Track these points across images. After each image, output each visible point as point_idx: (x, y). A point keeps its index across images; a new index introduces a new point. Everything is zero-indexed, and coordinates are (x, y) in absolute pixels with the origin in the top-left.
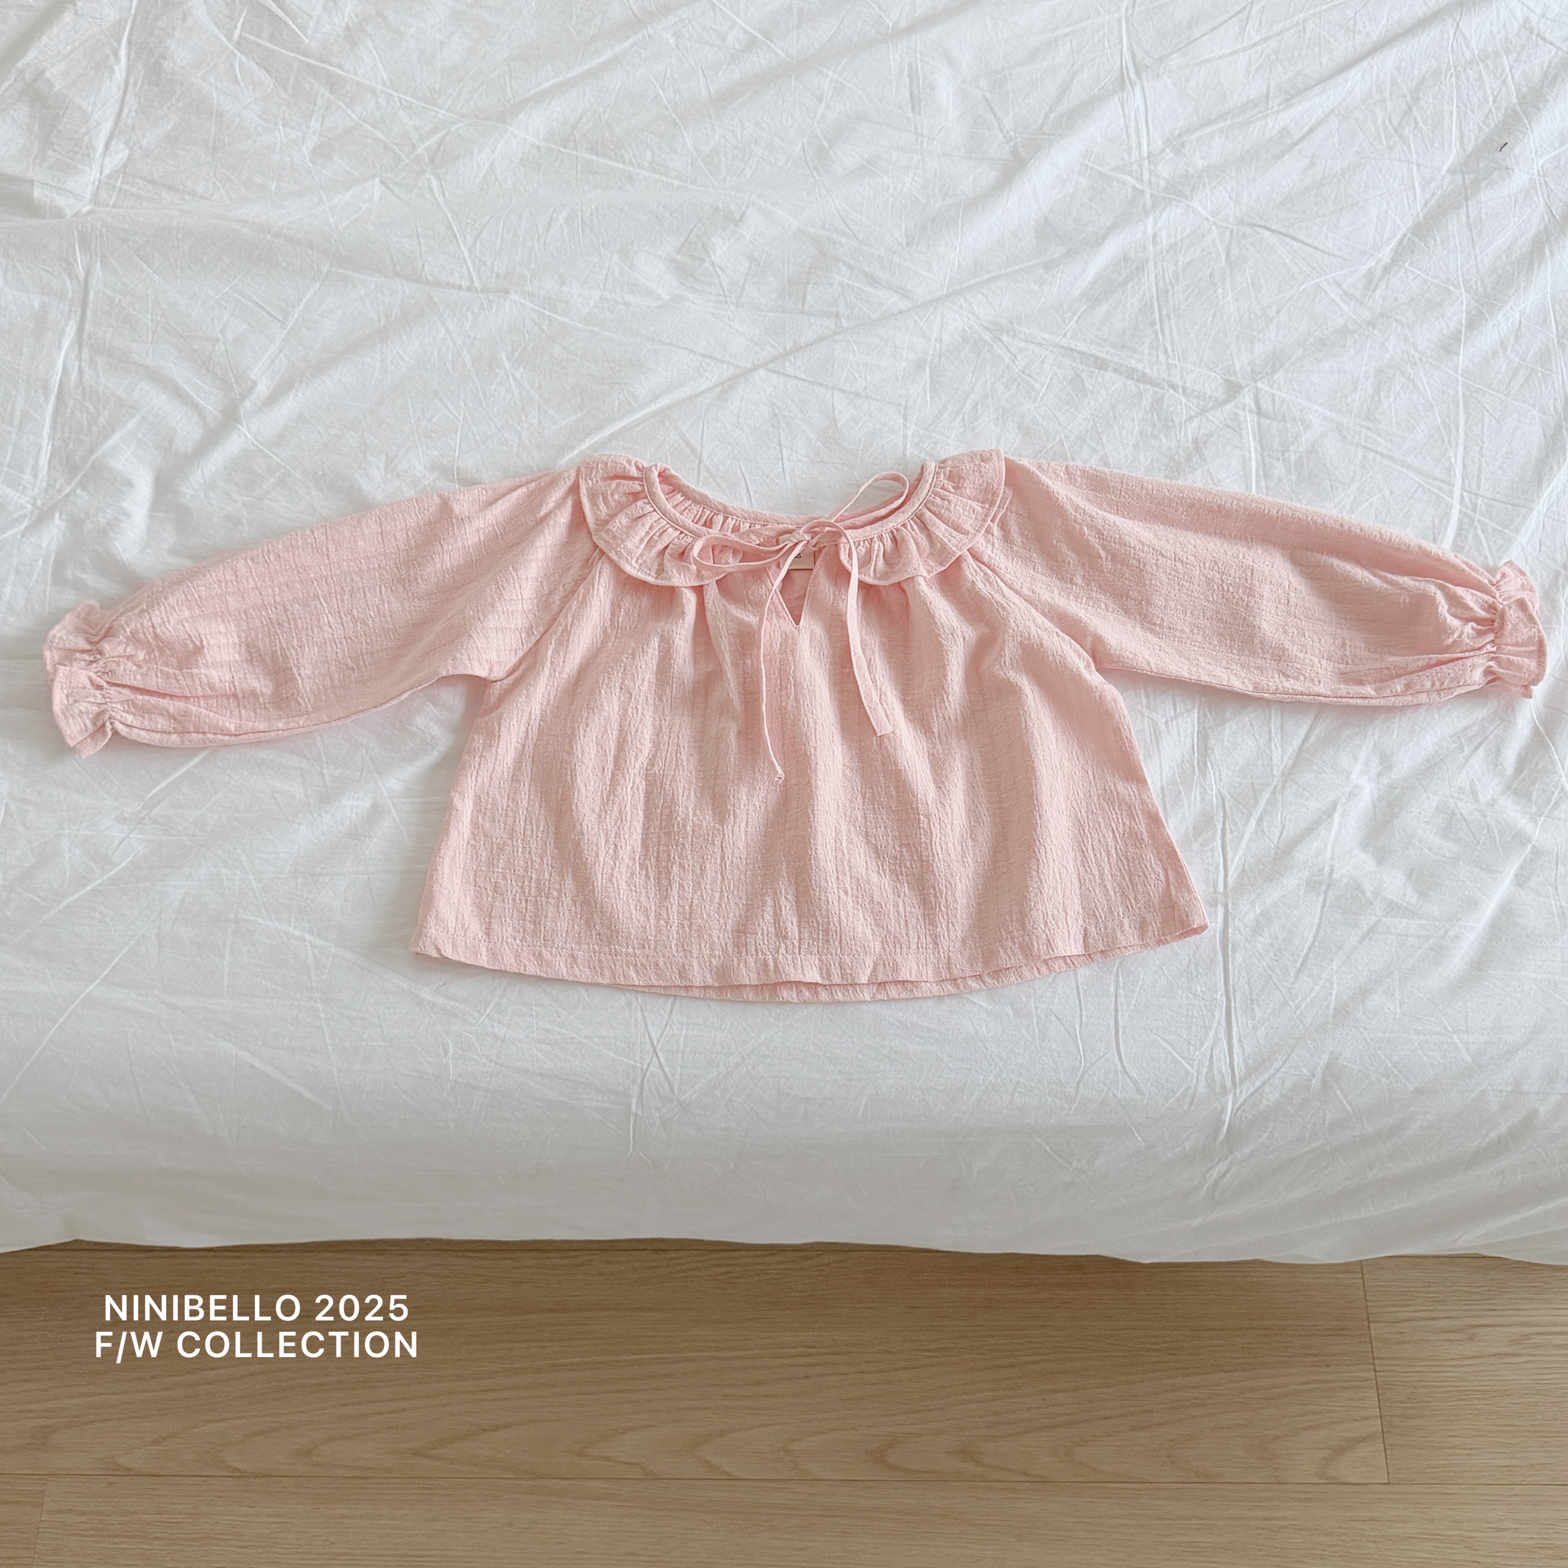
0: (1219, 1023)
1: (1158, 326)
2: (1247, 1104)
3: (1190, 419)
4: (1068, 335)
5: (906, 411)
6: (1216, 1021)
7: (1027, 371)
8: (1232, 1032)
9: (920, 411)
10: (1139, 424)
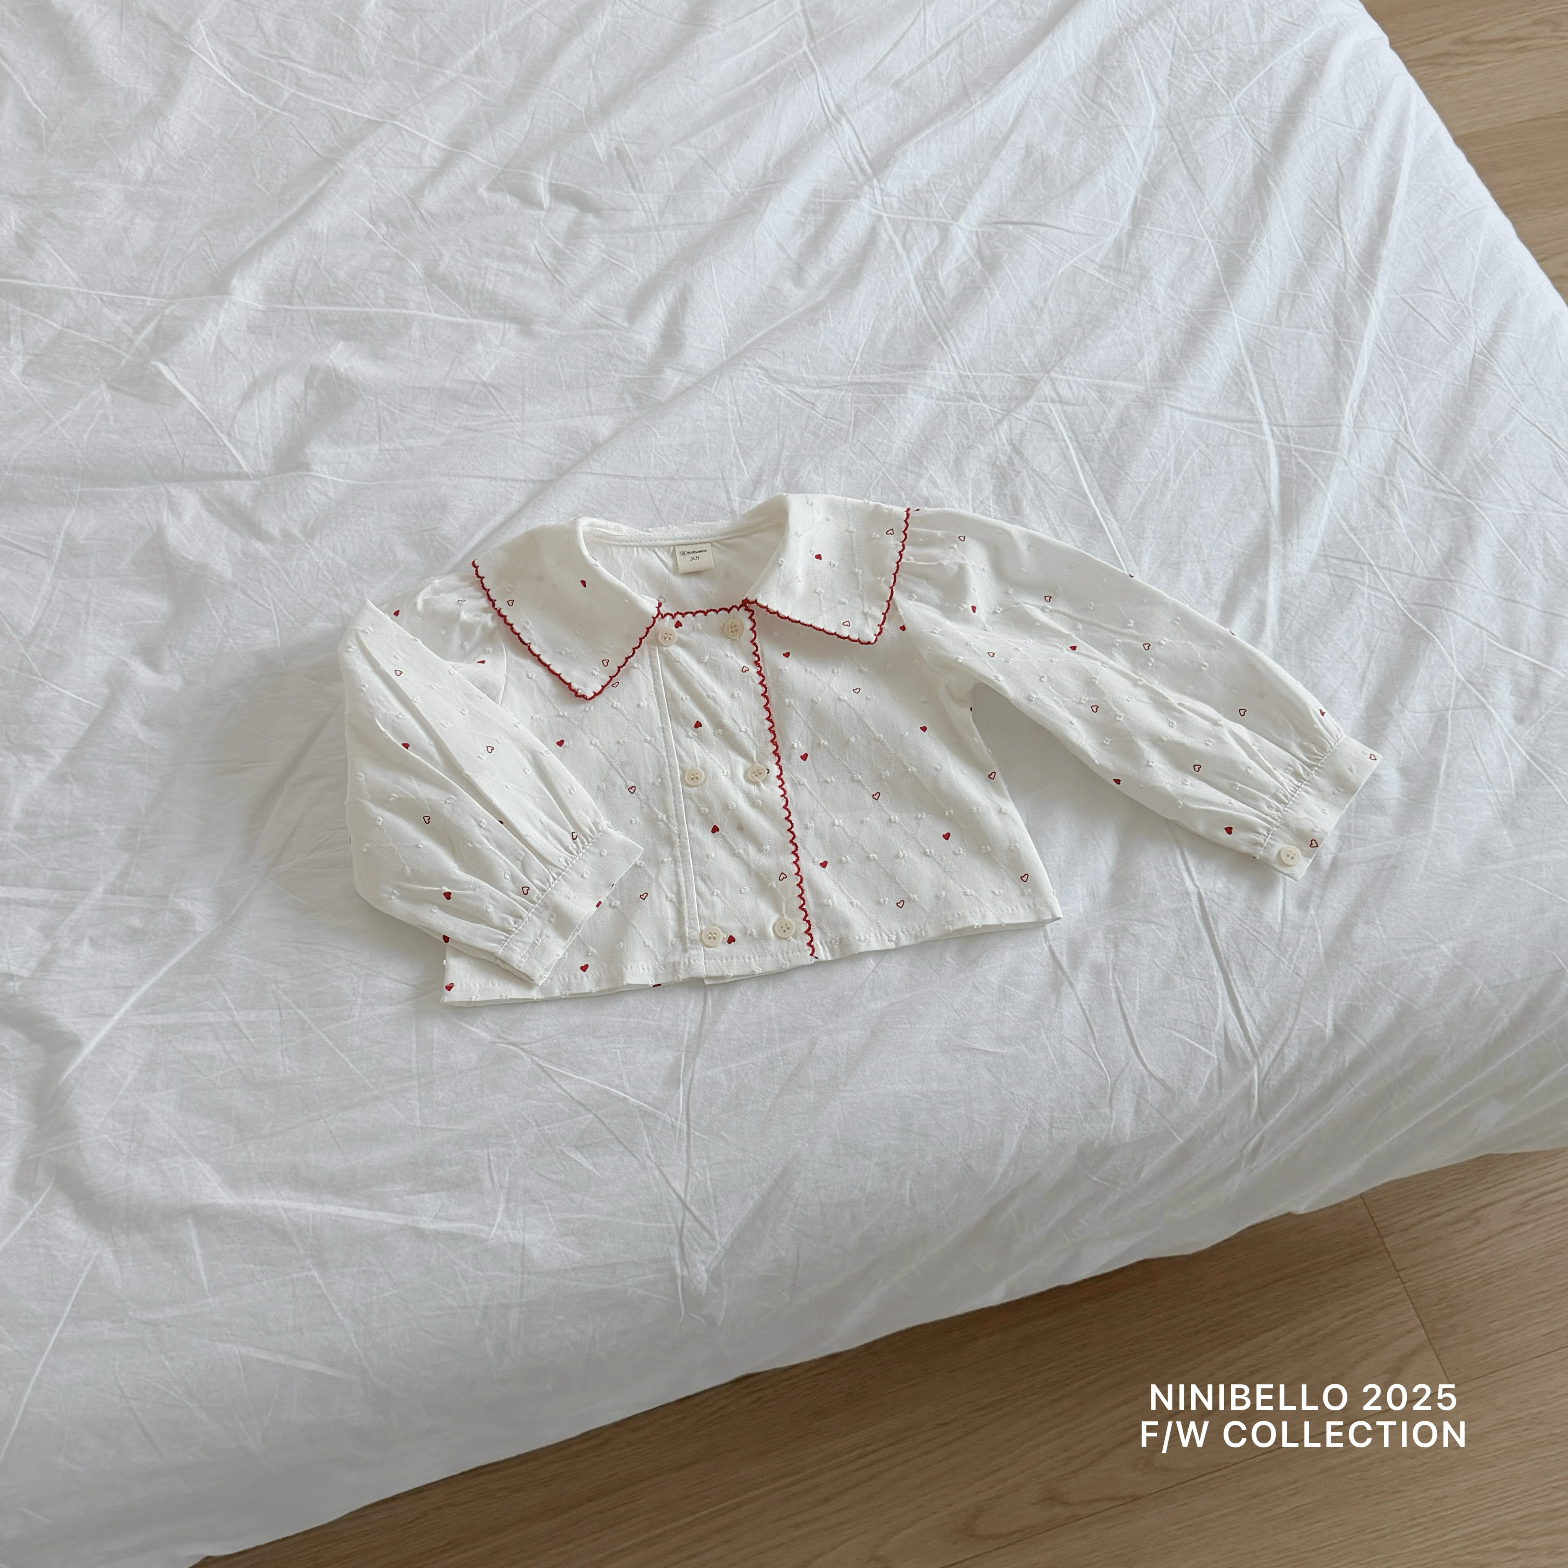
1: (940, 339)
3: (999, 422)
4: (857, 371)
5: (725, 484)
7: (829, 415)
9: (738, 480)
10: (952, 438)
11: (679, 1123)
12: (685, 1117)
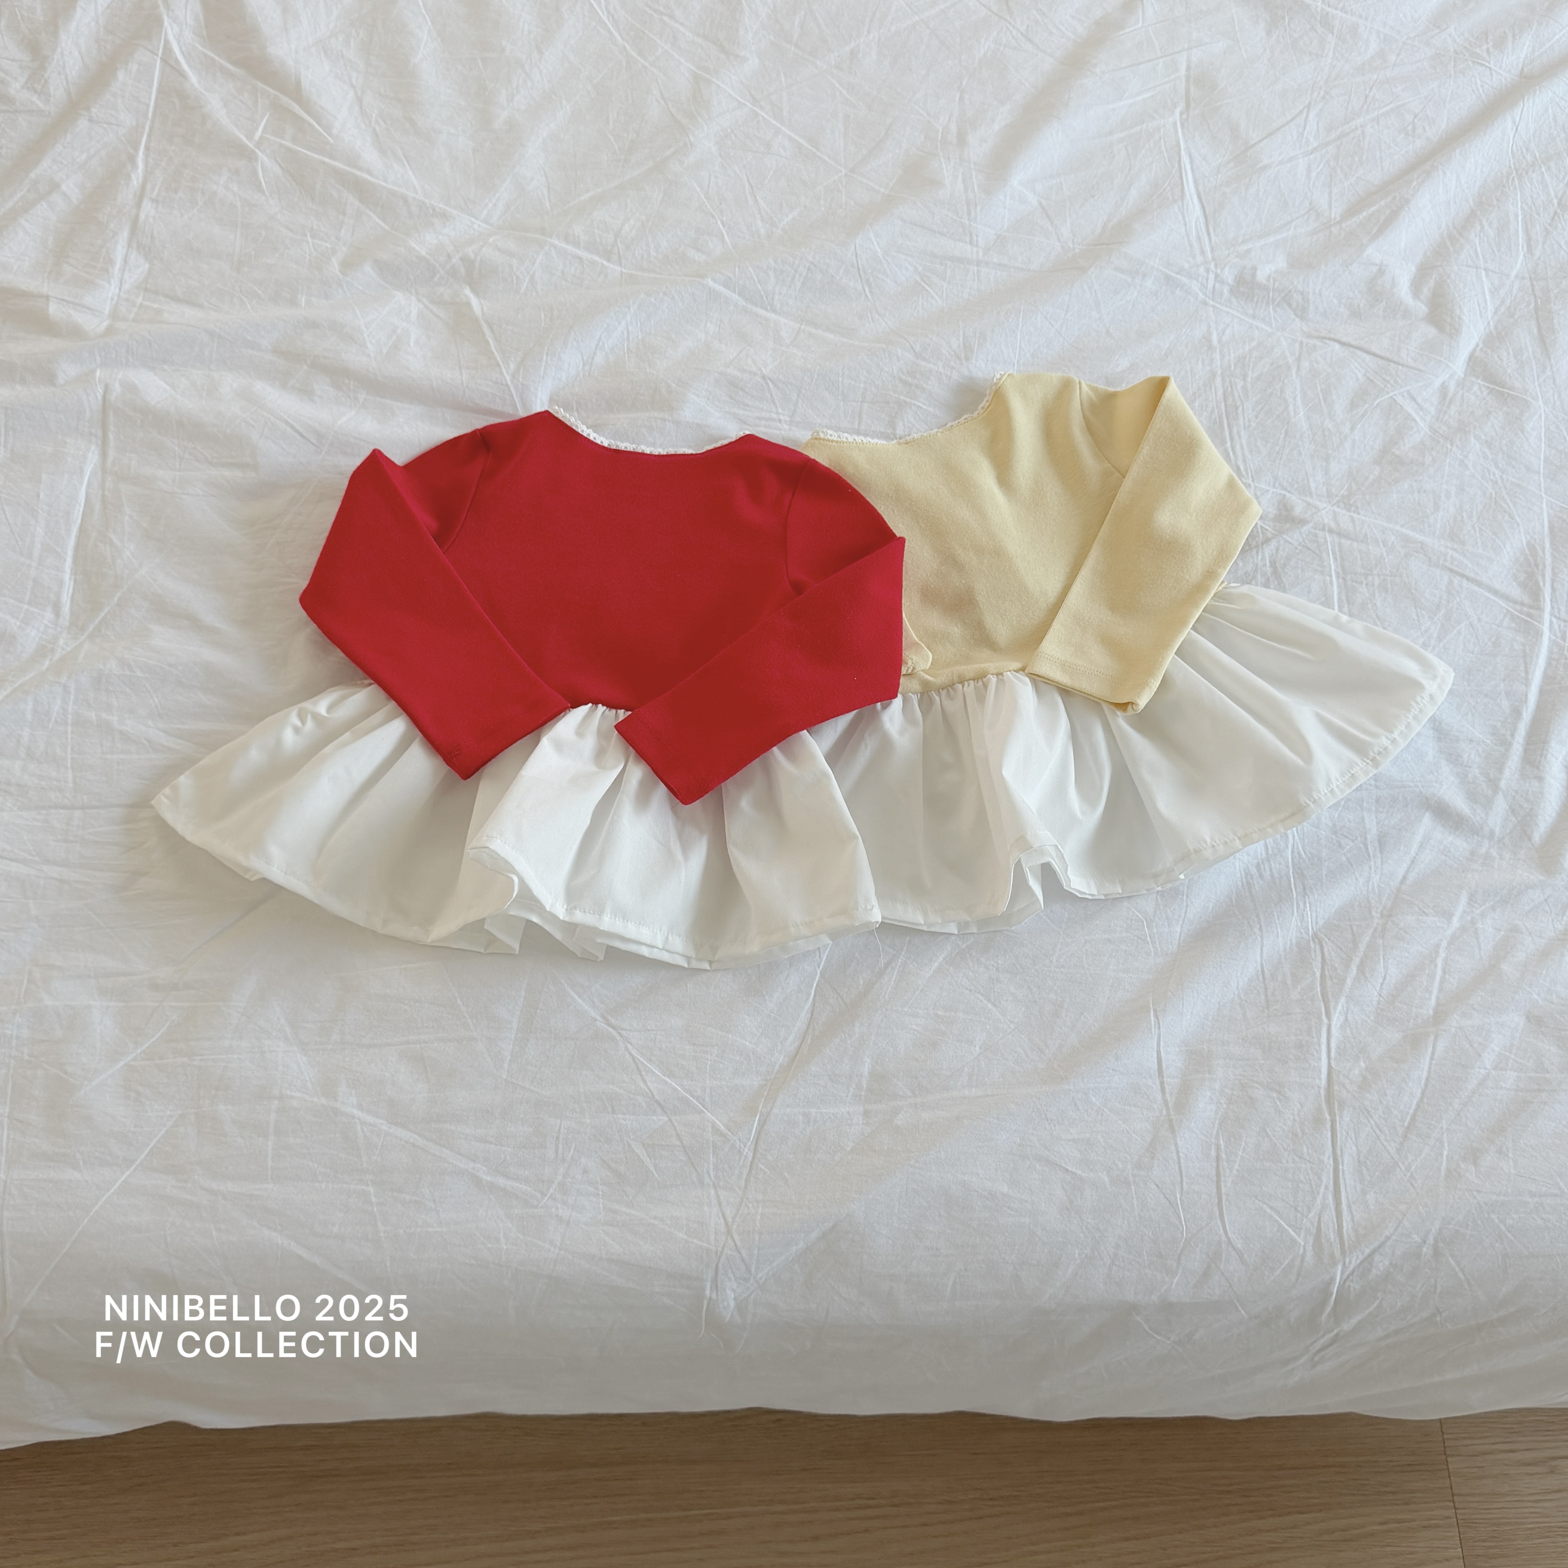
0: (1326, 1188)
1: (1229, 444)
2: (1355, 1274)
3: (1268, 540)
6: (1323, 1186)
8: (1340, 1198)
11: (746, 1150)
12: (753, 1147)
